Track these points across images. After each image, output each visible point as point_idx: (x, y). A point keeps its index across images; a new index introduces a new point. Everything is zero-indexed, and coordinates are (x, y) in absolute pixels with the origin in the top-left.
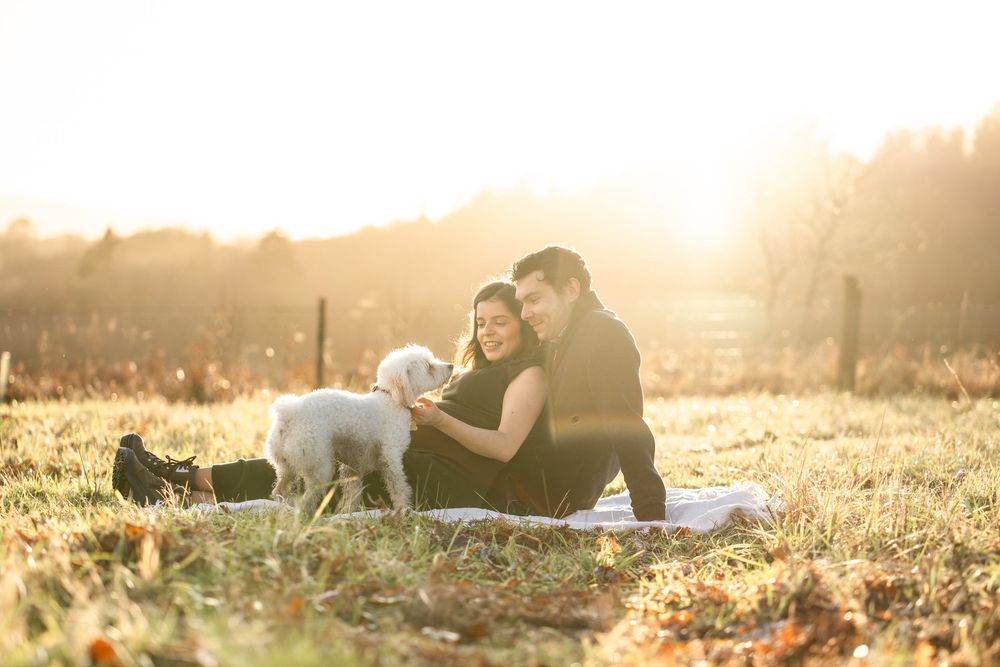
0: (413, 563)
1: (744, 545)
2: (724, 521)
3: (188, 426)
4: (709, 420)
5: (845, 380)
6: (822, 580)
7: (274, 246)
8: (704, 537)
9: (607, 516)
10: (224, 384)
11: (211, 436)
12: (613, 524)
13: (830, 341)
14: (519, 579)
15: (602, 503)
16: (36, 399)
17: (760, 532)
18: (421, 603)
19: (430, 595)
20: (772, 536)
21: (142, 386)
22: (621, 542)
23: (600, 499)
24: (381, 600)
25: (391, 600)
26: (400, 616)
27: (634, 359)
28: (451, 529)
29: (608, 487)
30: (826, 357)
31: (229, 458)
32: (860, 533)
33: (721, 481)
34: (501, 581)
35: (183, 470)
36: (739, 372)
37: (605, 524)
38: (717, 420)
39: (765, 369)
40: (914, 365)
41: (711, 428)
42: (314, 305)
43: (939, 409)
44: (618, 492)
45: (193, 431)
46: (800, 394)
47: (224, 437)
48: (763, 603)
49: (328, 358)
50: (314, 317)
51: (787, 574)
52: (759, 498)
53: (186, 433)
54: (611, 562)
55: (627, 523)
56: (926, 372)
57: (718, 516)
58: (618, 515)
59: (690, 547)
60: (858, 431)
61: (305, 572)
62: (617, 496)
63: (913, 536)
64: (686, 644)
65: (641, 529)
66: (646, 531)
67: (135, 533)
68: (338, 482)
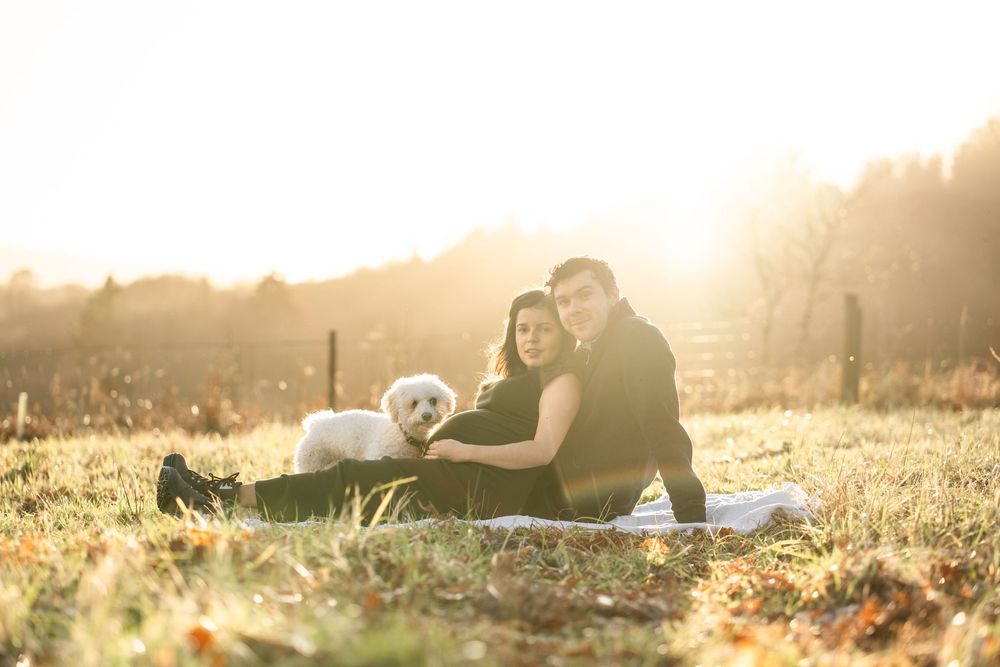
0: (472, 565)
1: (791, 541)
2: (766, 520)
3: (214, 454)
4: (726, 434)
5: (849, 393)
6: (886, 566)
7: (270, 290)
8: (751, 535)
9: (651, 520)
10: (237, 418)
11: (239, 462)
12: (657, 527)
13: (832, 359)
14: (576, 577)
16: (57, 436)
17: (807, 528)
18: (491, 597)
19: (498, 589)
20: (819, 532)
21: (157, 424)
22: (667, 543)
23: (636, 507)
24: (449, 596)
25: (459, 597)
26: (470, 610)
27: (669, 363)
28: (500, 534)
30: (830, 374)
32: (909, 525)
33: (752, 486)
34: (558, 580)
35: (226, 487)
37: (649, 527)
38: (736, 433)
39: (770, 388)
40: (916, 380)
41: (729, 441)
42: (324, 338)
43: (950, 420)
44: (653, 499)
45: (220, 457)
46: (810, 409)
47: (252, 463)
48: (831, 589)
49: (339, 389)
50: (324, 349)
51: (850, 561)
52: (798, 498)
53: (213, 461)
54: (662, 561)
55: (670, 525)
56: (928, 386)
57: (760, 516)
58: (662, 519)
59: (735, 546)
60: (878, 439)
61: (371, 571)
62: (652, 503)
65: (685, 530)
66: (690, 532)
67: (200, 538)
68: (395, 484)
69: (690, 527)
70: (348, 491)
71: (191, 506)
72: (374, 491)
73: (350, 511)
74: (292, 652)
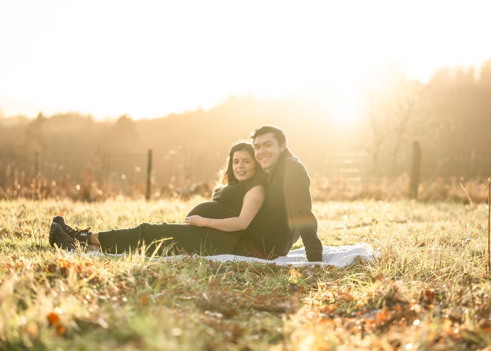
0: (199, 281)
1: (361, 274)
2: (351, 262)
3: (84, 213)
4: (345, 213)
5: (412, 194)
6: (398, 291)
7: (124, 122)
8: (342, 270)
9: (294, 259)
10: (100, 192)
11: (96, 218)
12: (297, 263)
13: (405, 174)
14: (251, 289)
15: (291, 253)
16: (6, 199)
17: (369, 267)
18: (204, 299)
19: (208, 296)
20: (375, 270)
21: (58, 193)
22: (301, 272)
23: (290, 251)
24: (185, 298)
25: (189, 298)
26: (193, 306)
27: (307, 181)
28: (217, 264)
29: (294, 245)
30: (403, 182)
31: (105, 229)
32: (418, 268)
33: (350, 243)
34: (242, 290)
35: (84, 235)
36: (359, 189)
37: (293, 263)
38: (348, 213)
39: (373, 188)
40: (447, 187)
41: (345, 217)
42: (146, 153)
43: (459, 209)
44: (299, 248)
45: (86, 216)
46: (390, 200)
47: (102, 219)
48: (370, 301)
49: (153, 180)
50: (146, 159)
51: (382, 287)
52: (369, 251)
53: (83, 217)
54: (296, 281)
55: (304, 263)
56: (453, 191)
57: (348, 260)
58: (299, 259)
59: (335, 275)
60: (419, 219)
61: (147, 284)
62: (298, 250)
63: (444, 270)
64: (333, 320)
65: (311, 265)
66: (313, 266)
67: (64, 264)
68: (162, 240)
69: (313, 264)
70: (139, 243)
71: (61, 247)
72: (152, 243)
73: (140, 252)
74: (98, 326)
